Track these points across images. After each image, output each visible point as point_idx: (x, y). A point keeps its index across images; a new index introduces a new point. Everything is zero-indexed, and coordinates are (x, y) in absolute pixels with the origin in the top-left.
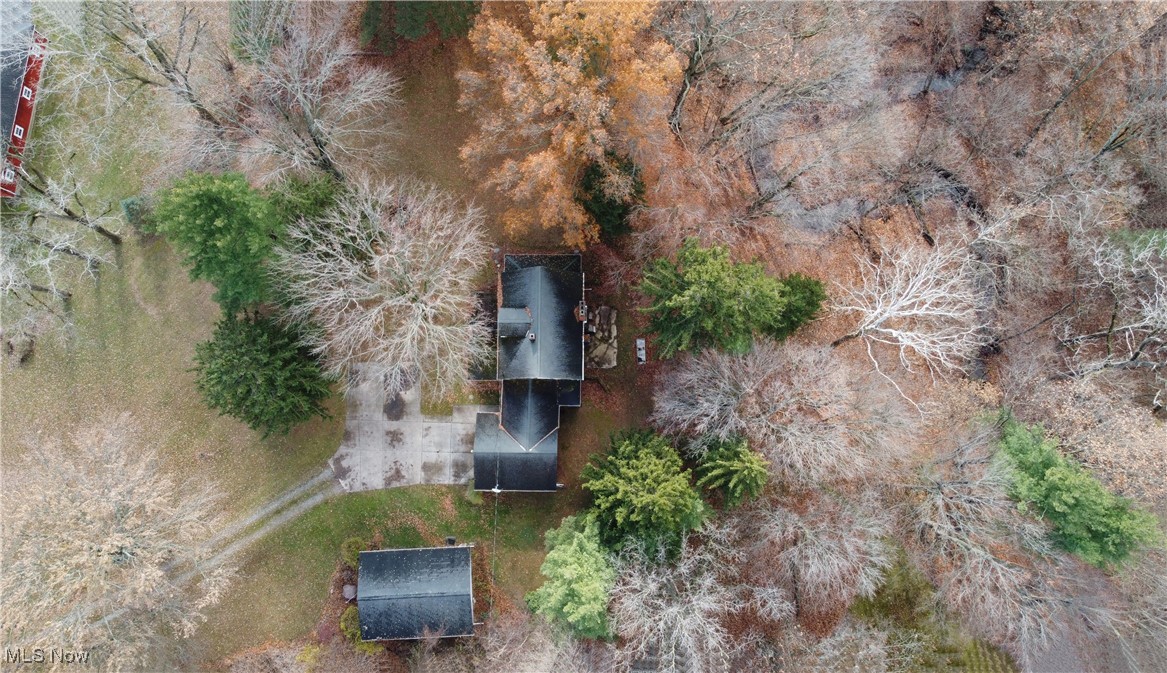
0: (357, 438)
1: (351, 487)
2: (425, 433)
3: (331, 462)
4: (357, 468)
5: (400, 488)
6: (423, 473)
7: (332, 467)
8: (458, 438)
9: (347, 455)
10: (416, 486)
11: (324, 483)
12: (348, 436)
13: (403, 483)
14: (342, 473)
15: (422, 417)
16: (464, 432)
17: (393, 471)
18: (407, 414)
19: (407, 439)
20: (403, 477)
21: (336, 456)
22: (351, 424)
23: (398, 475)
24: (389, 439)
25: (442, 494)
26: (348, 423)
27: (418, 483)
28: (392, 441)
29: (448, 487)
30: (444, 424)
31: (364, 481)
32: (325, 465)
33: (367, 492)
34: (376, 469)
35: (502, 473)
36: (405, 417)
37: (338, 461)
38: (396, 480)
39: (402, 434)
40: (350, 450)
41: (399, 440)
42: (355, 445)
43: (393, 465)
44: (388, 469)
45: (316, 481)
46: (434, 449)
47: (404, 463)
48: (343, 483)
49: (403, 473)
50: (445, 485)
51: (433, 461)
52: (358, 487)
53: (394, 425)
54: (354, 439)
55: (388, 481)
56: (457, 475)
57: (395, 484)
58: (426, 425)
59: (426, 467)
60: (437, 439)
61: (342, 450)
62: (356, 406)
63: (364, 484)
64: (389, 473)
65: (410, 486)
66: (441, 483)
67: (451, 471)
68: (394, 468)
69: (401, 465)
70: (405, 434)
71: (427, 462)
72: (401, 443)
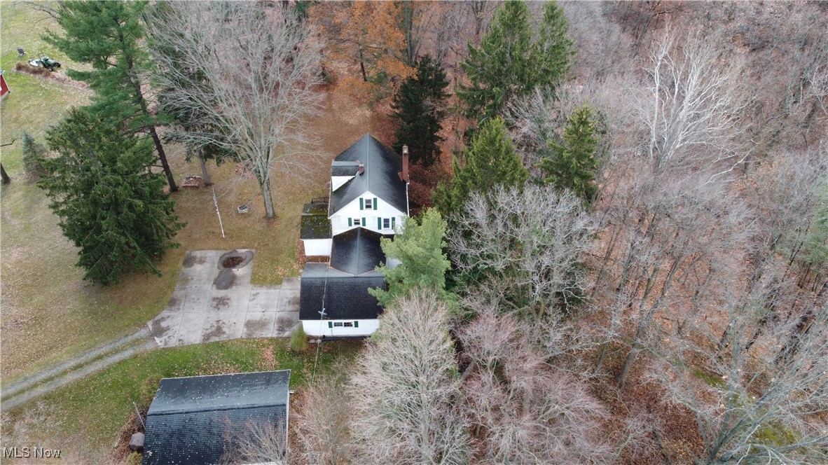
0: (182, 304)
1: (166, 343)
2: (252, 297)
3: (150, 324)
4: (176, 328)
5: (218, 342)
6: (245, 330)
7: (151, 327)
8: (286, 300)
9: (169, 317)
10: (237, 340)
11: (137, 340)
12: (173, 303)
13: (223, 338)
14: (159, 331)
15: (251, 286)
16: (292, 296)
17: (214, 329)
18: (237, 285)
19: (234, 303)
20: (224, 333)
21: (157, 318)
22: (178, 293)
23: (219, 331)
24: (215, 303)
25: (264, 346)
26: (176, 293)
27: (239, 337)
28: (217, 305)
29: (271, 339)
30: (272, 290)
31: (181, 338)
32: (144, 325)
33: (183, 347)
34: (196, 328)
35: (329, 300)
36: (234, 287)
37: (157, 323)
38: (216, 335)
39: (228, 299)
40: (173, 313)
41: (225, 304)
42: (179, 309)
43: (215, 324)
44: (209, 327)
45: (129, 339)
46: (260, 309)
47: (226, 322)
48: (157, 340)
49: (225, 329)
50: (267, 338)
51: (258, 319)
52: (173, 343)
53: (222, 293)
54: (179, 305)
55: (207, 337)
56: (281, 329)
57: (214, 339)
58: (254, 292)
59: (249, 324)
60: (263, 302)
61: (165, 313)
62: (187, 280)
63: (180, 340)
64: (210, 330)
65: (230, 340)
66: (263, 336)
67: (276, 326)
68: (216, 326)
69: (224, 323)
70: (232, 299)
71: (251, 319)
72: (227, 306)
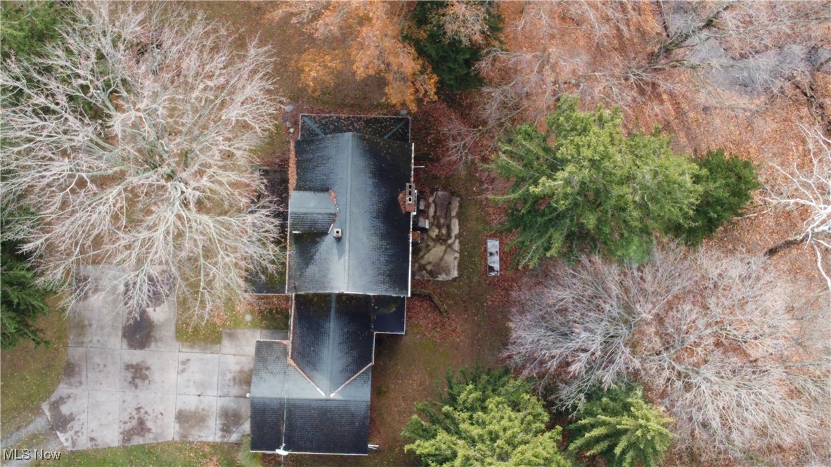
0: (84, 373)
1: (74, 444)
2: (181, 367)
3: (45, 407)
4: (83, 417)
5: (142, 446)
6: (177, 426)
7: (48, 413)
8: (229, 376)
9: (69, 397)
10: (168, 444)
11: (34, 436)
12: (70, 370)
13: (148, 439)
14: (61, 423)
15: (177, 345)
16: (237, 368)
17: (134, 422)
18: (156, 341)
19: (156, 376)
20: (149, 430)
21: (54, 398)
22: (75, 353)
23: (141, 427)
24: (130, 375)
25: (204, 456)
26: (71, 351)
27: (170, 439)
28: (133, 378)
29: (214, 446)
30: (209, 356)
31: (93, 435)
32: (37, 411)
33: (97, 451)
34: (110, 418)
35: (291, 427)
36: (153, 344)
37: (55, 406)
38: (138, 434)
39: (148, 368)
40: (73, 391)
41: (144, 378)
42: (81, 383)
43: (134, 413)
44: (127, 419)
45: (24, 433)
46: (194, 391)
47: (150, 411)
48: (62, 437)
49: (149, 424)
50: (208, 444)
51: (193, 409)
52: (83, 444)
53: (136, 356)
54: (80, 374)
55: (127, 436)
56: (226, 430)
57: (137, 441)
58: (183, 357)
59: (182, 417)
60: (198, 377)
61: (63, 389)
62: (83, 327)
63: (92, 439)
64: (129, 424)
65: (158, 444)
66: (203, 439)
67: (218, 422)
68: (136, 417)
69: (146, 413)
70: (152, 368)
71: (183, 409)
72: (147, 382)
